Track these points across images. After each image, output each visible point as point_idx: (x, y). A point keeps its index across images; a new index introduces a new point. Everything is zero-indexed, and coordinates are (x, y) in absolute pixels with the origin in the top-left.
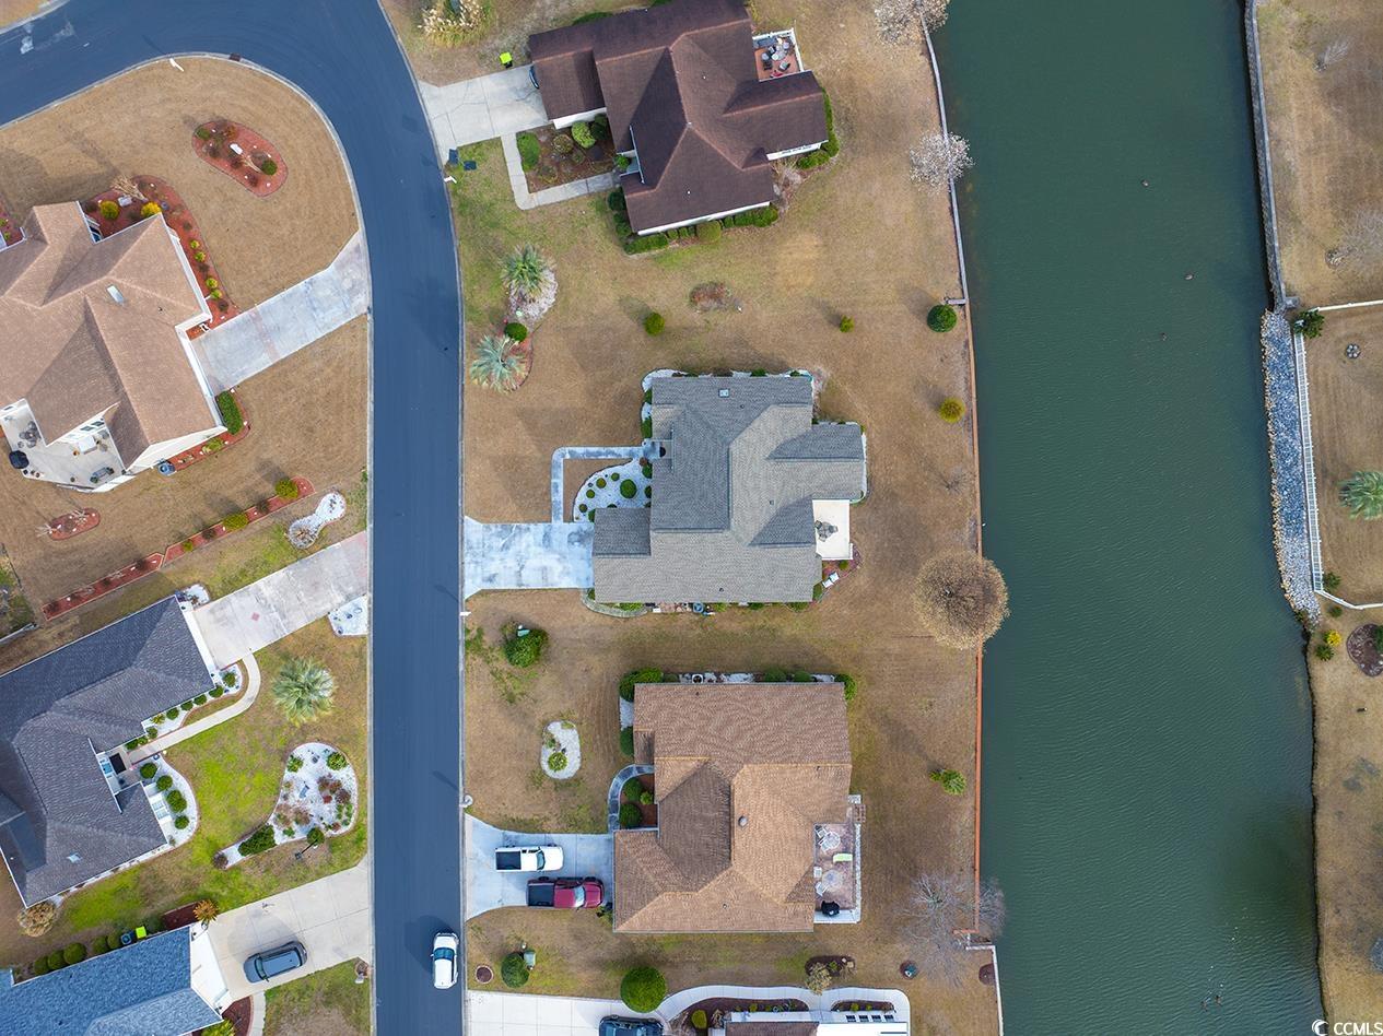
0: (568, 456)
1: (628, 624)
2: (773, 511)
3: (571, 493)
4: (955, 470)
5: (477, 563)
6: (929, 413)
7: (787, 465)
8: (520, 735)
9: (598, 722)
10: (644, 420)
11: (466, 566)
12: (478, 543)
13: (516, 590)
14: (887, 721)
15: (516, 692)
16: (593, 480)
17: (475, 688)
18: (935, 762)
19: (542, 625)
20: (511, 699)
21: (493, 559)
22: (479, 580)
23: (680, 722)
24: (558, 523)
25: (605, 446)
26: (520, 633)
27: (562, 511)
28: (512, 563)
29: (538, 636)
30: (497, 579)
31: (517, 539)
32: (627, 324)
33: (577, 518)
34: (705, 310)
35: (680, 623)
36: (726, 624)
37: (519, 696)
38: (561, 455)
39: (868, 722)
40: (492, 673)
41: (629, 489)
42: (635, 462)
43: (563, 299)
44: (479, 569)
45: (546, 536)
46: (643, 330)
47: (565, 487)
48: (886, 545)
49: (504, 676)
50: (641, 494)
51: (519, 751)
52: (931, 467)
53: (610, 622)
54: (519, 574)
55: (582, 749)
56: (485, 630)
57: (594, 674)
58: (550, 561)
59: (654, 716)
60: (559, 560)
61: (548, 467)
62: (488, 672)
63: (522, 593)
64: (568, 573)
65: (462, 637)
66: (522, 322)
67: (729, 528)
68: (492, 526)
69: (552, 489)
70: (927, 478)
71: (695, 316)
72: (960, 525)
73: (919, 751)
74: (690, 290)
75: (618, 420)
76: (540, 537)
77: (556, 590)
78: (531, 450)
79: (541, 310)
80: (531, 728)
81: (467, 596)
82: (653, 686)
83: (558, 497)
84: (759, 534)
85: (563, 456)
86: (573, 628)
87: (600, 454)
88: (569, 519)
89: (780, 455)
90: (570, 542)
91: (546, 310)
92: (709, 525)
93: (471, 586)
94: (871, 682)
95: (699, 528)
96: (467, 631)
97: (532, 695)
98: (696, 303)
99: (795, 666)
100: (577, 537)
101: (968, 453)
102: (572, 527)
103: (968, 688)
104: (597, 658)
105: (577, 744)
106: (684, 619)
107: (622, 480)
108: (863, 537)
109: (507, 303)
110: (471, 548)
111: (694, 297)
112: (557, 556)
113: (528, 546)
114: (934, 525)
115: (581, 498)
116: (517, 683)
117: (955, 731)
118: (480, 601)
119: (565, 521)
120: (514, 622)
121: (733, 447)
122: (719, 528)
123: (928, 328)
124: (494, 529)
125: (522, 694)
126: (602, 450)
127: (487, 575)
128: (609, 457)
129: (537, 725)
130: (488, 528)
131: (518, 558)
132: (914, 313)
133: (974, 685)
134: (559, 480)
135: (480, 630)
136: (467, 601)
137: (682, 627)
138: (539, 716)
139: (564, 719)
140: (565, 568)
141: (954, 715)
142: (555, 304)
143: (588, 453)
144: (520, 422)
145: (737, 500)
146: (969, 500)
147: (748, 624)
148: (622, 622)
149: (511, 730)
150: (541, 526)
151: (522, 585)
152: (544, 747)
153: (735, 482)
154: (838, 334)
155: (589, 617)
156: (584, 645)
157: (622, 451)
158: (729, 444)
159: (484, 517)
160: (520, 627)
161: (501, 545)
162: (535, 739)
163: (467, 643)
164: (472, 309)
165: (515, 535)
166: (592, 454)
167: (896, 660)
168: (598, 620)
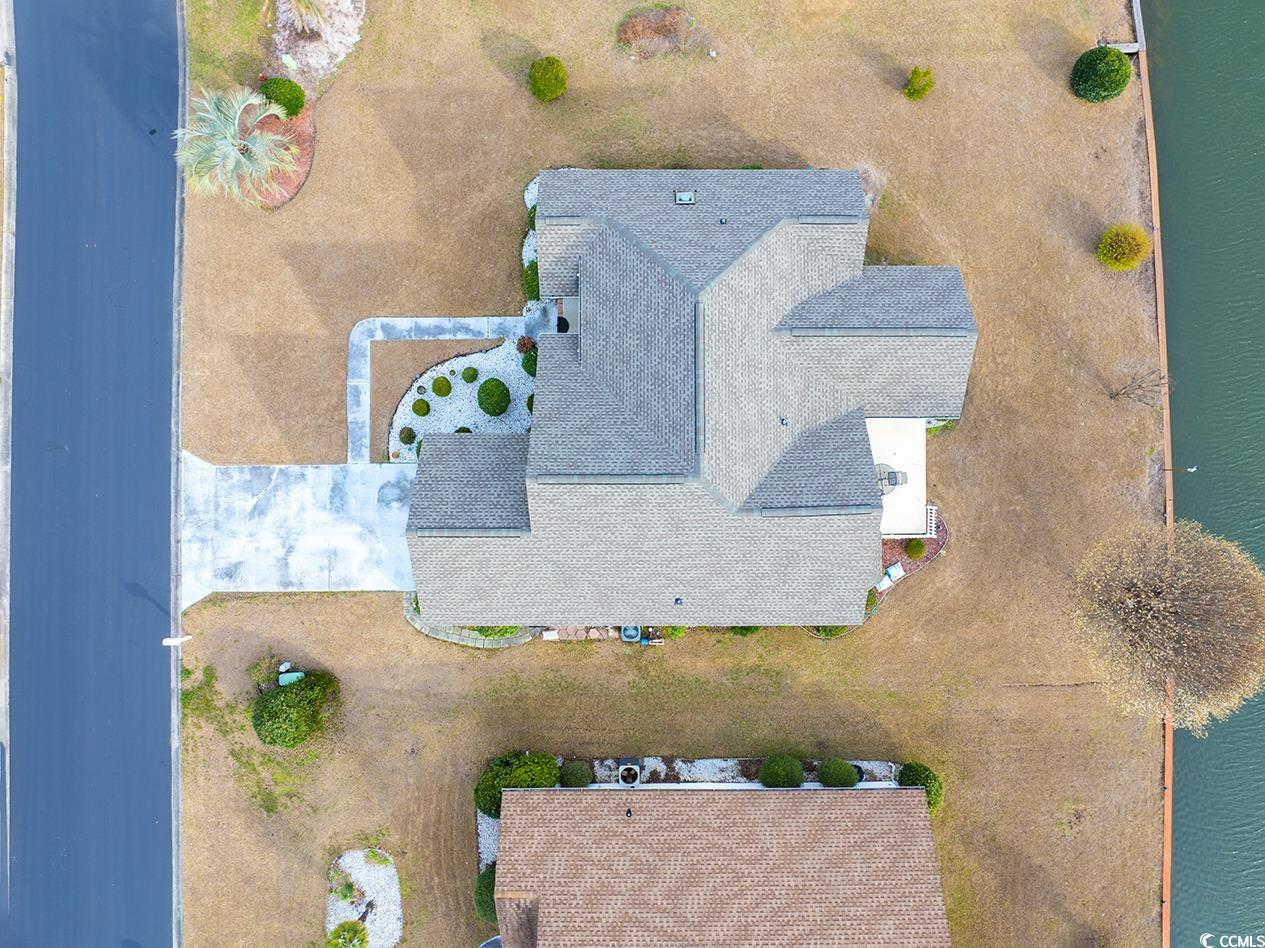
0: (379, 336)
1: (494, 661)
2: (787, 439)
3: (384, 409)
4: (1120, 368)
5: (203, 540)
6: (1076, 257)
7: (816, 344)
8: (286, 873)
9: (437, 851)
10: (526, 264)
11: (184, 547)
12: (207, 502)
13: (278, 595)
14: (996, 849)
15: (278, 791)
16: (426, 381)
17: (201, 782)
18: (1084, 925)
19: (327, 661)
20: (270, 805)
21: (234, 534)
22: (207, 575)
23: (592, 877)
24: (360, 465)
25: (450, 315)
26: (286, 679)
27: (367, 441)
28: (270, 542)
29: (319, 684)
30: (242, 571)
31: (280, 495)
32: (497, 82)
33: (397, 456)
34: (645, 56)
35: (595, 660)
36: (686, 661)
37: (284, 800)
38: (366, 334)
39: (959, 850)
40: (232, 753)
41: (496, 399)
42: (510, 348)
43: (374, 36)
44: (208, 555)
45: (337, 490)
46: (528, 94)
47: (374, 393)
48: (995, 509)
49: (256, 760)
50: (519, 408)
51: (285, 904)
52: (1080, 360)
53: (459, 657)
54: (284, 563)
55: (406, 902)
56: (220, 672)
57: (430, 757)
58: (344, 536)
59: (538, 861)
60: (360, 536)
61: (342, 354)
62: (225, 752)
63: (289, 599)
64: (379, 562)
65: (176, 684)
66: (295, 78)
67: (696, 472)
68: (234, 470)
69: (349, 399)
70: (1072, 381)
71: (627, 68)
72: (1132, 470)
73: (1056, 905)
74: (617, 18)
75: (477, 266)
76: (325, 492)
77: (354, 594)
78: (307, 323)
79: (333, 56)
80: (307, 860)
81: (185, 605)
82: (537, 796)
83: (360, 414)
84: (761, 488)
85: (371, 334)
86: (387, 669)
87: (440, 330)
88: (381, 456)
89: (800, 322)
90: (383, 501)
91: (342, 57)
92: (654, 466)
93: (192, 584)
94: (967, 774)
95: (632, 473)
96: (186, 673)
97: (309, 797)
98: (628, 42)
99: (821, 744)
100: (396, 492)
101: (1148, 335)
102: (388, 472)
103: (1147, 783)
104: (434, 728)
105: (395, 893)
106: (603, 652)
107: (482, 379)
108: (952, 493)
109: (269, 45)
110: (193, 512)
111: (625, 33)
112: (358, 529)
113: (303, 509)
114: (1087, 470)
115: (405, 417)
116: (279, 775)
117: (1124, 865)
118: (209, 614)
119: (372, 461)
120: (274, 657)
121: (705, 299)
122: (675, 474)
123: (1070, 97)
124: (236, 476)
125: (289, 795)
126: (446, 323)
127: (223, 564)
128: (460, 336)
129: (319, 857)
130: (226, 474)
131: (283, 532)
132: (1042, 67)
133: (1159, 776)
134: (362, 381)
135: (210, 673)
136: (185, 614)
137: (600, 668)
138: (323, 839)
139: (372, 844)
140: (372, 551)
141: (1122, 834)
142: (359, 47)
143: (418, 329)
144: (288, 270)
145: (714, 412)
146: (1150, 423)
147: (728, 662)
148: (483, 656)
149: (268, 864)
150: (328, 472)
151: (291, 584)
152: (332, 896)
153: (711, 375)
154: (901, 104)
155: (419, 647)
156: (409, 702)
157: (484, 325)
158: (696, 293)
159: (216, 452)
160: (282, 668)
161: (249, 508)
162: (315, 882)
163: (186, 695)
164: (203, 57)
165: (276, 489)
166: (427, 331)
167: (1014, 731)
168: (435, 653)
